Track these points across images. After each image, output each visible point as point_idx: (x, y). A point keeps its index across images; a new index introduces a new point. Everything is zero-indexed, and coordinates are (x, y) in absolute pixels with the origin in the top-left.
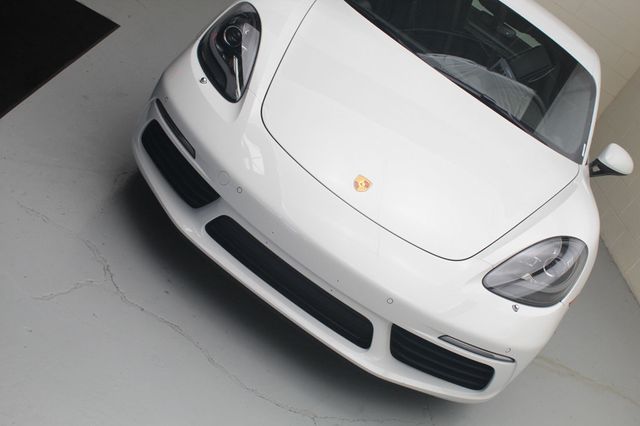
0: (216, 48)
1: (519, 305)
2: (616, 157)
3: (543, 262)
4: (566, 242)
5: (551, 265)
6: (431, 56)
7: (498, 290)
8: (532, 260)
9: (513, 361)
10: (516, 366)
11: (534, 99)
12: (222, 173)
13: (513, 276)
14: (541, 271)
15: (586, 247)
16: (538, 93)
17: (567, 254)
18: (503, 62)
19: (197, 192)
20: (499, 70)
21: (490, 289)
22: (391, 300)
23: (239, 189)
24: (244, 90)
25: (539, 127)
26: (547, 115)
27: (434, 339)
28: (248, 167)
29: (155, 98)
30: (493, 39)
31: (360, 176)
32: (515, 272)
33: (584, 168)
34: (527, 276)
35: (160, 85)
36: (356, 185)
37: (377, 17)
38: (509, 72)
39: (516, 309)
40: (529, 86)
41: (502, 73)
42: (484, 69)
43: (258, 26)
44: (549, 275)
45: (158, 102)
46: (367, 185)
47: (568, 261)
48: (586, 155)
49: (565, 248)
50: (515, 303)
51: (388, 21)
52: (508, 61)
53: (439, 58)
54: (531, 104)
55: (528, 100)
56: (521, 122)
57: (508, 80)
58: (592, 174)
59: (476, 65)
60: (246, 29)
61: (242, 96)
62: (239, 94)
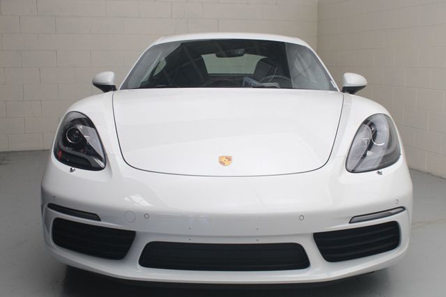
1: (381, 171)
7: (359, 169)
9: (404, 208)
10: (408, 212)
12: (126, 214)
14: (371, 144)
15: (385, 115)
21: (353, 171)
22: (302, 217)
23: (146, 216)
24: (105, 160)
27: (347, 226)
29: (46, 206)
31: (220, 157)
35: (44, 194)
36: (222, 163)
39: (379, 173)
43: (91, 124)
44: (380, 145)
45: (50, 205)
46: (229, 159)
50: (377, 171)
61: (105, 164)
62: (102, 164)
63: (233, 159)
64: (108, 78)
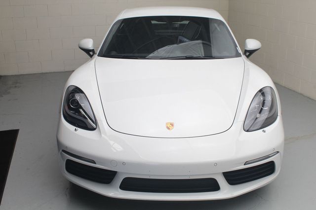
0: (71, 113)
1: (264, 129)
2: (252, 44)
3: (260, 105)
4: (262, 92)
5: (263, 104)
6: (151, 55)
7: (251, 129)
8: (255, 108)
9: (278, 152)
10: (280, 154)
11: (203, 43)
12: (112, 162)
13: (253, 119)
14: (262, 109)
15: (271, 87)
16: (203, 40)
17: (266, 96)
18: (180, 38)
19: (106, 176)
20: (181, 42)
21: (248, 131)
22: (216, 164)
23: (124, 163)
24: (96, 124)
25: (213, 53)
26: (212, 46)
27: (243, 167)
28: (115, 151)
30: (169, 31)
31: (167, 124)
32: (253, 117)
33: (244, 57)
34: (258, 115)
36: (168, 128)
37: (123, 55)
38: (186, 40)
39: (264, 131)
40: (197, 39)
41: (183, 42)
42: (175, 45)
43: (82, 92)
44: (266, 108)
45: (63, 151)
46: (172, 125)
47: (269, 98)
48: (240, 51)
49: (263, 94)
50: (262, 129)
51: (124, 53)
52: (182, 36)
53: (155, 54)
54: (203, 46)
55: (202, 45)
56: (205, 56)
57: (188, 43)
58: (248, 57)
59: (171, 46)
60: (78, 97)
61: (96, 126)
62: (94, 126)
63: (175, 125)
64: (89, 44)
